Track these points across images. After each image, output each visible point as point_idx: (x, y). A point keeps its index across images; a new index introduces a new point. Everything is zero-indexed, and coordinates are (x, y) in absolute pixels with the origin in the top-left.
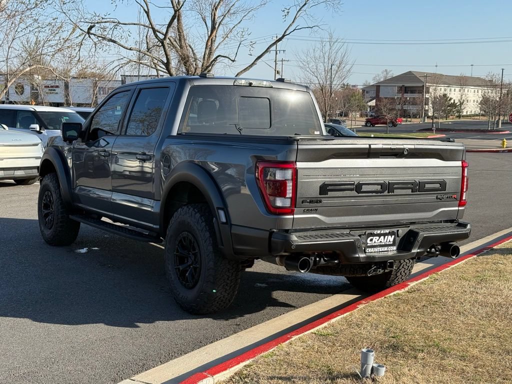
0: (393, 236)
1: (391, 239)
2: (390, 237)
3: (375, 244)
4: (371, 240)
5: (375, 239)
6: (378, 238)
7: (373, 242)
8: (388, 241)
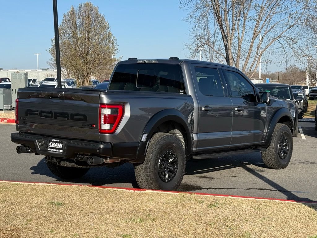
0: (62, 144)
1: (61, 145)
2: (60, 144)
3: (53, 147)
4: (51, 144)
5: (54, 144)
6: (55, 143)
7: (52, 145)
8: (60, 146)
